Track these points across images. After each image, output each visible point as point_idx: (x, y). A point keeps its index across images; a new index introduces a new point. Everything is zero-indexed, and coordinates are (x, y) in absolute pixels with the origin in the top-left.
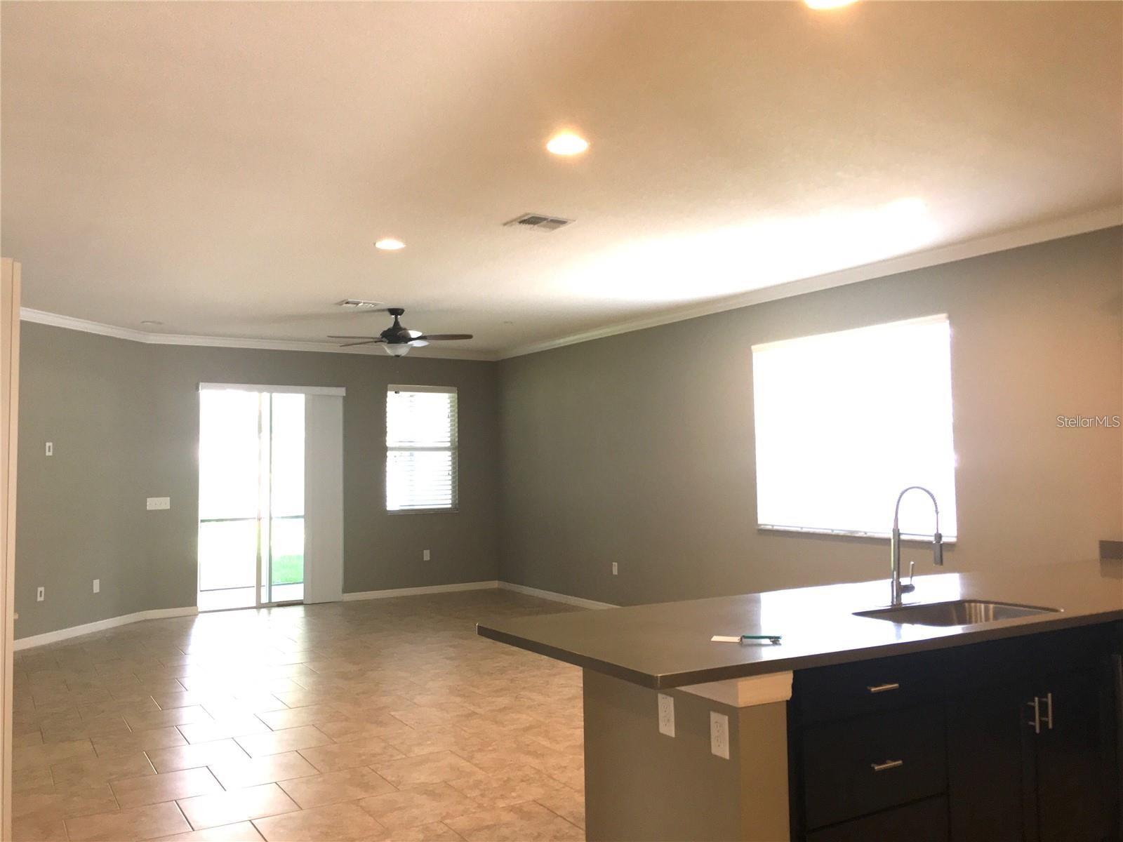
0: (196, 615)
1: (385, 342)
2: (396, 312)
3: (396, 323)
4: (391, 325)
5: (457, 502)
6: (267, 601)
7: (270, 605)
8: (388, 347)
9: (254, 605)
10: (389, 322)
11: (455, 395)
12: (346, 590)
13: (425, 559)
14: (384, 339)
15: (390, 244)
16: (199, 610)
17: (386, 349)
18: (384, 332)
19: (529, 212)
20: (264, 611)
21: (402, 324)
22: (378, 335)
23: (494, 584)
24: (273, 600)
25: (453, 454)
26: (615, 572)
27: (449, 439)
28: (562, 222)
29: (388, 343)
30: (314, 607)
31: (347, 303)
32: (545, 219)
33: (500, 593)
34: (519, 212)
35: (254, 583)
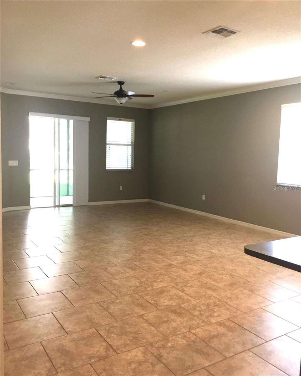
0: (30, 209)
1: (116, 97)
2: (121, 83)
3: (121, 88)
4: (118, 89)
5: (133, 167)
6: (58, 204)
7: (59, 206)
8: (118, 99)
9: (53, 206)
10: (117, 88)
11: (134, 123)
12: (89, 201)
13: (120, 189)
14: (116, 95)
15: (139, 43)
16: (31, 207)
17: (116, 100)
18: (115, 92)
19: (221, 25)
20: (57, 208)
21: (124, 89)
22: (113, 93)
23: (147, 200)
24: (60, 204)
25: (132, 147)
26: (204, 198)
27: (130, 141)
28: (233, 33)
29: (117, 97)
30: (77, 207)
31: (101, 77)
32: (226, 30)
33: (148, 203)
34: (215, 26)
35: (53, 195)
